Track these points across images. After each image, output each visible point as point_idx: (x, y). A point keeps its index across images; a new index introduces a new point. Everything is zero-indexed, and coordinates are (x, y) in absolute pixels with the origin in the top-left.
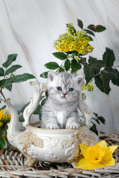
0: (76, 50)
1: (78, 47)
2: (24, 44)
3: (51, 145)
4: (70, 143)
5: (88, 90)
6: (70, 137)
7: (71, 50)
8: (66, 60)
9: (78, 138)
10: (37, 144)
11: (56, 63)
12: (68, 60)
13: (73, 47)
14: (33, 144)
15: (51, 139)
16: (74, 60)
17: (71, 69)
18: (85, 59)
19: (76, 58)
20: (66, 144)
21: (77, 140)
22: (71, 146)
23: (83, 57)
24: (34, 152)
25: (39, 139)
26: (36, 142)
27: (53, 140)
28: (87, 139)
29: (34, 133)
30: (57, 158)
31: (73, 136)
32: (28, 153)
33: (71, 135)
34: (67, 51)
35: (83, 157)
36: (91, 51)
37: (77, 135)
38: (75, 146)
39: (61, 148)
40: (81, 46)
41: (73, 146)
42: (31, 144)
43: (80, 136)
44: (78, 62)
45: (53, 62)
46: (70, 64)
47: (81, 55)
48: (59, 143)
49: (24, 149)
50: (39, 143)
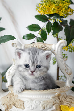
0: (57, 12)
1: (59, 10)
2: (10, 9)
3: (31, 106)
4: (51, 104)
5: (70, 51)
6: (51, 98)
9: (59, 99)
10: (18, 105)
11: (37, 25)
12: (49, 22)
14: (14, 105)
15: (32, 100)
16: (55, 23)
17: (52, 31)
18: (66, 21)
19: (58, 20)
20: (47, 106)
21: (58, 101)
22: (52, 107)
23: (64, 19)
25: (20, 100)
27: (34, 102)
28: (68, 100)
31: (54, 97)
33: (52, 96)
34: (49, 14)
36: (72, 14)
37: (59, 96)
38: (56, 107)
39: (42, 109)
40: (62, 9)
41: (54, 107)
42: (12, 105)
43: (61, 97)
44: (59, 24)
45: (35, 25)
46: (51, 27)
47: (62, 17)
48: (39, 104)
49: (6, 110)
50: (20, 105)
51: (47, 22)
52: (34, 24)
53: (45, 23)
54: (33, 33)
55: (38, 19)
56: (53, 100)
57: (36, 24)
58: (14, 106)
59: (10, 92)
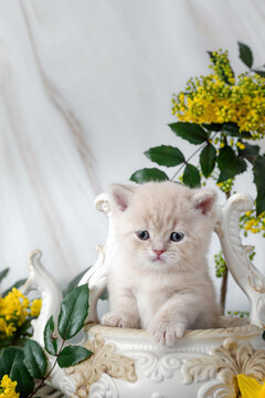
0: (234, 119)
1: (239, 113)
3: (157, 373)
4: (212, 368)
6: (210, 353)
7: (220, 120)
9: (234, 356)
10: (118, 370)
11: (176, 149)
12: (209, 145)
13: (227, 111)
14: (106, 371)
15: (157, 356)
16: (226, 149)
18: (257, 148)
19: (233, 141)
21: (229, 362)
22: (215, 377)
23: (251, 142)
25: (122, 357)
26: (113, 367)
27: (163, 361)
28: (257, 360)
29: (107, 342)
31: (217, 351)
32: (92, 397)
33: (213, 347)
34: (208, 123)
37: (232, 348)
38: (226, 376)
39: (185, 381)
40: (248, 111)
41: (220, 378)
42: (99, 372)
43: (238, 352)
44: (237, 153)
45: (170, 147)
46: (215, 159)
47: (247, 135)
48: (179, 368)
49: (79, 388)
50: (122, 370)
51: (204, 144)
52: (167, 144)
53: (198, 146)
54: (163, 168)
55: (179, 135)
56: (217, 357)
57: (174, 145)
58: (104, 375)
59: (91, 338)
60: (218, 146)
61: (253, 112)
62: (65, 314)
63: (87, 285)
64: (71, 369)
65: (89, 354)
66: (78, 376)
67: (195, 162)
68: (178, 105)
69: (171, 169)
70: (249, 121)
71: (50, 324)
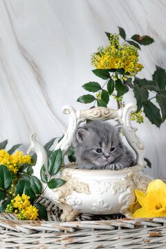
0: (123, 67)
1: (125, 64)
8: (109, 79)
9: (133, 180)
10: (81, 189)
12: (111, 79)
13: (120, 63)
14: (74, 190)
16: (118, 81)
17: (115, 92)
18: (131, 79)
21: (131, 183)
22: (126, 190)
24: (76, 201)
25: (82, 183)
26: (78, 188)
28: (143, 182)
29: (73, 176)
30: (108, 207)
31: (126, 178)
32: (68, 202)
35: (140, 207)
36: (140, 70)
37: (132, 176)
39: (113, 193)
40: (129, 63)
42: (72, 190)
43: (134, 178)
44: (123, 83)
46: (114, 86)
47: (128, 74)
48: (110, 187)
49: (60, 198)
50: (83, 189)
54: (92, 93)
56: (126, 181)
58: (74, 192)
59: (64, 174)
60: (114, 79)
61: (132, 63)
62: (51, 164)
63: (60, 149)
64: (56, 189)
65: (64, 182)
66: (59, 192)
67: (105, 88)
68: (94, 60)
69: (96, 93)
70: (130, 68)
71: (43, 168)
